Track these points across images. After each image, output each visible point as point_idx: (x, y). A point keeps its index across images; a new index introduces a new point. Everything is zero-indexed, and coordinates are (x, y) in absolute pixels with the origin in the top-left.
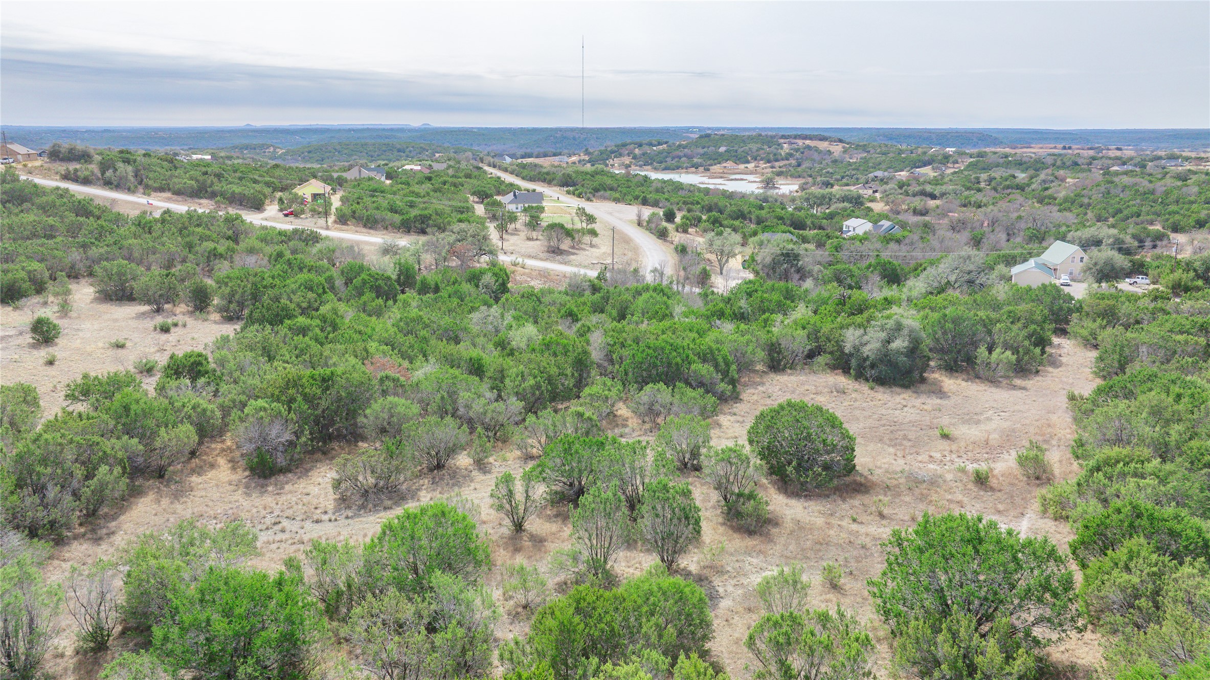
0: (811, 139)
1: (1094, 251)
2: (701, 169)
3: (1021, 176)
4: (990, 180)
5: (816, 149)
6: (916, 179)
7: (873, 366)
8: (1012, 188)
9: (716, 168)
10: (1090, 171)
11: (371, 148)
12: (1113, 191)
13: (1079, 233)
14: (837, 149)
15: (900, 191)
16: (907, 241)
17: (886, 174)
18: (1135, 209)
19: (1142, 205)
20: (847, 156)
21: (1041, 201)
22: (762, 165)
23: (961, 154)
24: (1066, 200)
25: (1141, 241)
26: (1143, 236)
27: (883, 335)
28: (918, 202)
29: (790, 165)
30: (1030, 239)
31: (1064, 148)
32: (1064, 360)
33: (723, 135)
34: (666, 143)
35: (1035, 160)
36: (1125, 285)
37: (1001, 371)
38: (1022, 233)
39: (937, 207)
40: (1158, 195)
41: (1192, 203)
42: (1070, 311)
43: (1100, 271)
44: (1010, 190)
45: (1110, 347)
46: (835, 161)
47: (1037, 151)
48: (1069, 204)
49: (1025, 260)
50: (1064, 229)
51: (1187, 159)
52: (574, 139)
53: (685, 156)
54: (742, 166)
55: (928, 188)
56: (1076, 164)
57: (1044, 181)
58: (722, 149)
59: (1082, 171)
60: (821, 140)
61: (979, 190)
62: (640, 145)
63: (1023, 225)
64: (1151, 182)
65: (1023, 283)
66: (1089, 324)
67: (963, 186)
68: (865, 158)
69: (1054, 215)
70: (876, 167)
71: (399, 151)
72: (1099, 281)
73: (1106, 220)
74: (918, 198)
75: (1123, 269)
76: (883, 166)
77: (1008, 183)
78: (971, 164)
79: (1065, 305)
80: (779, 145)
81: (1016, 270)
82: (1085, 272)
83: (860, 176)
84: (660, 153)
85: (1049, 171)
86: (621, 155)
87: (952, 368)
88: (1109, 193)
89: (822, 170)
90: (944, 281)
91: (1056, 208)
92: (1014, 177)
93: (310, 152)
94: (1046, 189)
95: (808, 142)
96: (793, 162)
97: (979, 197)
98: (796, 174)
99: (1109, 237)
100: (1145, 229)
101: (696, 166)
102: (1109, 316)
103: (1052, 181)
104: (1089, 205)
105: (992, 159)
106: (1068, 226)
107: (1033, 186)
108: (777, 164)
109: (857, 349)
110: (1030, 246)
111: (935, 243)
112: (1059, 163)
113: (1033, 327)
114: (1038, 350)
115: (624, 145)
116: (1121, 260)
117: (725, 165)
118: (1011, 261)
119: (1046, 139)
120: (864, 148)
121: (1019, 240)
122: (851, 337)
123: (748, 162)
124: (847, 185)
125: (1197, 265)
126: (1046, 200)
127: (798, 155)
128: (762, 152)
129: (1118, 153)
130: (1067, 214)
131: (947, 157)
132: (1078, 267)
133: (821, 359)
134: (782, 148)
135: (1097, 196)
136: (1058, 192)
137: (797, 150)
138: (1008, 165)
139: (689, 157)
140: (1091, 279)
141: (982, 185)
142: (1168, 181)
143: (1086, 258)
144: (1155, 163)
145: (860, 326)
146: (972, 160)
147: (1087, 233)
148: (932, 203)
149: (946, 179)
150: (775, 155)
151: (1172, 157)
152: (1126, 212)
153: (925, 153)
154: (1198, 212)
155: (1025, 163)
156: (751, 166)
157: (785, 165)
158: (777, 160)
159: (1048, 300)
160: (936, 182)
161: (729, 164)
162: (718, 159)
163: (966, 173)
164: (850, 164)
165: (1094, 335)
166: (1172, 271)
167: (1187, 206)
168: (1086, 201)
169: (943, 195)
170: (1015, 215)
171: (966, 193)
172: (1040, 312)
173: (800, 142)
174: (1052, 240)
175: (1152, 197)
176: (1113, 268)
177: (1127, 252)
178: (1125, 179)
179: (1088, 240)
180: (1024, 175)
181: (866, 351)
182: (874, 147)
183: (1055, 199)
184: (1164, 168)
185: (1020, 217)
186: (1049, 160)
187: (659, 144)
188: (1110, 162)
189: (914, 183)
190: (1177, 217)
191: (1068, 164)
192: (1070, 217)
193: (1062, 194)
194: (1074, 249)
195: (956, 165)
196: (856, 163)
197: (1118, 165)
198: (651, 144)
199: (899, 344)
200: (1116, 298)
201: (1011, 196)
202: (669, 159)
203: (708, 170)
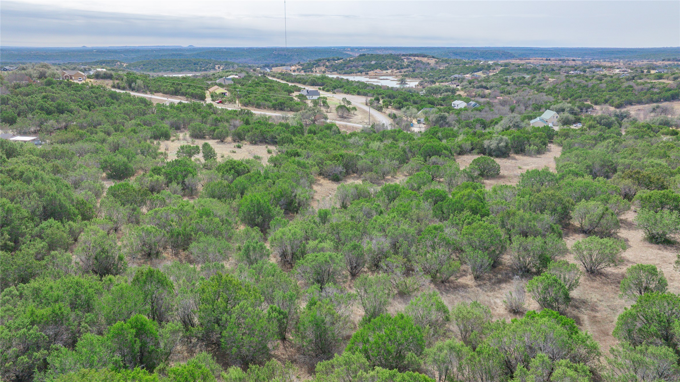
0: (418, 56)
1: (562, 113)
2: (364, 73)
3: (527, 77)
4: (513, 79)
5: (422, 62)
6: (476, 79)
7: (494, 151)
8: (524, 84)
9: (371, 73)
10: (560, 74)
11: (179, 63)
12: (570, 85)
13: (555, 106)
14: (432, 62)
15: (471, 86)
16: (484, 110)
17: (460, 76)
18: (579, 94)
19: (582, 92)
20: (438, 66)
21: (538, 91)
22: (395, 71)
23: (496, 64)
24: (549, 90)
25: (582, 109)
26: (582, 106)
27: (497, 142)
28: (480, 91)
29: (409, 71)
30: (535, 109)
31: (547, 60)
32: (552, 150)
33: (372, 55)
34: (342, 59)
35: (533, 68)
36: (573, 127)
37: (533, 152)
38: (531, 106)
39: (490, 94)
40: (589, 87)
41: (603, 91)
42: (554, 135)
43: (564, 121)
44: (522, 85)
45: (566, 145)
46: (432, 69)
47: (534, 61)
48: (550, 92)
49: (535, 118)
50: (549, 104)
51: (605, 67)
52: (285, 55)
53: (354, 66)
54: (385, 72)
55: (484, 84)
56: (553, 70)
57: (539, 80)
58: (373, 63)
59: (556, 74)
60: (423, 57)
61: (508, 85)
62: (328, 60)
63: (531, 102)
64: (586, 81)
65: (536, 126)
66: (560, 138)
67: (501, 83)
68: (447, 67)
69: (544, 97)
70: (454, 72)
71: (195, 64)
72: (563, 125)
73: (567, 99)
74: (480, 90)
75: (572, 120)
76: (458, 72)
77: (521, 81)
78: (501, 70)
79: (552, 133)
80: (402, 60)
81: (532, 122)
82: (558, 122)
83: (447, 77)
84: (341, 64)
85: (540, 74)
86: (319, 66)
87: (517, 153)
88: (568, 86)
89: (427, 74)
90: (508, 126)
91: (545, 94)
92: (524, 78)
93: (144, 65)
94: (540, 84)
95: (416, 58)
96: (411, 69)
97: (508, 89)
98: (415, 76)
99: (568, 108)
100: (583, 103)
101: (361, 72)
102: (566, 135)
103: (543, 80)
104: (559, 92)
105: (512, 67)
106: (550, 103)
107: (534, 83)
108: (403, 70)
109: (489, 146)
110: (535, 112)
111: (496, 112)
112: (545, 69)
113: (542, 139)
114: (544, 146)
115: (320, 60)
116: (571, 117)
117: (376, 71)
118: (530, 118)
119: (537, 54)
120: (446, 61)
121: (529, 109)
122: (486, 143)
123: (387, 69)
124: (442, 82)
125: (598, 118)
126: (540, 90)
127: (413, 65)
128: (394, 64)
129: (573, 63)
130: (550, 97)
131: (489, 67)
132: (555, 120)
133: (475, 151)
134: (404, 62)
135: (563, 88)
136: (545, 86)
137: (412, 63)
138: (520, 70)
139: (356, 67)
140: (560, 124)
141: (509, 82)
142: (594, 81)
143: (559, 117)
144: (590, 69)
145: (488, 139)
146: (502, 68)
147: (559, 106)
148: (487, 92)
149: (491, 79)
150: (401, 65)
151: (598, 67)
152: (575, 96)
153: (478, 64)
154: (606, 96)
155: (528, 69)
156: (389, 71)
157: (407, 71)
158: (402, 68)
159: (546, 131)
160: (487, 80)
161: (378, 71)
162: (372, 68)
163: (500, 75)
164: (441, 70)
165: (561, 142)
166: (589, 121)
167: (601, 93)
168: (558, 90)
169: (491, 88)
170: (527, 98)
171: (502, 86)
172: (544, 135)
173: (413, 58)
174: (544, 109)
175: (586, 89)
176: (568, 120)
177: (575, 114)
178: (575, 80)
179: (559, 109)
180: (528, 76)
181: (492, 147)
182: (451, 61)
183: (544, 89)
184: (594, 72)
185: (529, 99)
186: (540, 68)
187: (338, 59)
188: (569, 69)
189: (476, 81)
190: (597, 98)
191: (549, 70)
192: (551, 98)
193: (547, 87)
194: (554, 113)
195: (495, 71)
196: (443, 69)
197: (573, 71)
198: (334, 60)
199: (502, 144)
200: (569, 130)
201: (524, 88)
202: (346, 68)
203: (368, 74)
